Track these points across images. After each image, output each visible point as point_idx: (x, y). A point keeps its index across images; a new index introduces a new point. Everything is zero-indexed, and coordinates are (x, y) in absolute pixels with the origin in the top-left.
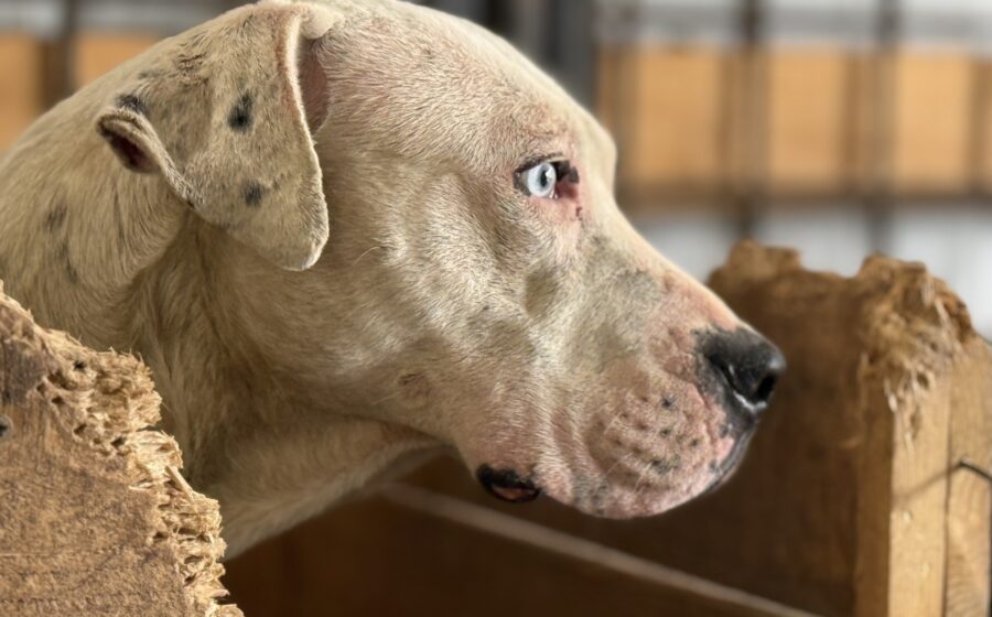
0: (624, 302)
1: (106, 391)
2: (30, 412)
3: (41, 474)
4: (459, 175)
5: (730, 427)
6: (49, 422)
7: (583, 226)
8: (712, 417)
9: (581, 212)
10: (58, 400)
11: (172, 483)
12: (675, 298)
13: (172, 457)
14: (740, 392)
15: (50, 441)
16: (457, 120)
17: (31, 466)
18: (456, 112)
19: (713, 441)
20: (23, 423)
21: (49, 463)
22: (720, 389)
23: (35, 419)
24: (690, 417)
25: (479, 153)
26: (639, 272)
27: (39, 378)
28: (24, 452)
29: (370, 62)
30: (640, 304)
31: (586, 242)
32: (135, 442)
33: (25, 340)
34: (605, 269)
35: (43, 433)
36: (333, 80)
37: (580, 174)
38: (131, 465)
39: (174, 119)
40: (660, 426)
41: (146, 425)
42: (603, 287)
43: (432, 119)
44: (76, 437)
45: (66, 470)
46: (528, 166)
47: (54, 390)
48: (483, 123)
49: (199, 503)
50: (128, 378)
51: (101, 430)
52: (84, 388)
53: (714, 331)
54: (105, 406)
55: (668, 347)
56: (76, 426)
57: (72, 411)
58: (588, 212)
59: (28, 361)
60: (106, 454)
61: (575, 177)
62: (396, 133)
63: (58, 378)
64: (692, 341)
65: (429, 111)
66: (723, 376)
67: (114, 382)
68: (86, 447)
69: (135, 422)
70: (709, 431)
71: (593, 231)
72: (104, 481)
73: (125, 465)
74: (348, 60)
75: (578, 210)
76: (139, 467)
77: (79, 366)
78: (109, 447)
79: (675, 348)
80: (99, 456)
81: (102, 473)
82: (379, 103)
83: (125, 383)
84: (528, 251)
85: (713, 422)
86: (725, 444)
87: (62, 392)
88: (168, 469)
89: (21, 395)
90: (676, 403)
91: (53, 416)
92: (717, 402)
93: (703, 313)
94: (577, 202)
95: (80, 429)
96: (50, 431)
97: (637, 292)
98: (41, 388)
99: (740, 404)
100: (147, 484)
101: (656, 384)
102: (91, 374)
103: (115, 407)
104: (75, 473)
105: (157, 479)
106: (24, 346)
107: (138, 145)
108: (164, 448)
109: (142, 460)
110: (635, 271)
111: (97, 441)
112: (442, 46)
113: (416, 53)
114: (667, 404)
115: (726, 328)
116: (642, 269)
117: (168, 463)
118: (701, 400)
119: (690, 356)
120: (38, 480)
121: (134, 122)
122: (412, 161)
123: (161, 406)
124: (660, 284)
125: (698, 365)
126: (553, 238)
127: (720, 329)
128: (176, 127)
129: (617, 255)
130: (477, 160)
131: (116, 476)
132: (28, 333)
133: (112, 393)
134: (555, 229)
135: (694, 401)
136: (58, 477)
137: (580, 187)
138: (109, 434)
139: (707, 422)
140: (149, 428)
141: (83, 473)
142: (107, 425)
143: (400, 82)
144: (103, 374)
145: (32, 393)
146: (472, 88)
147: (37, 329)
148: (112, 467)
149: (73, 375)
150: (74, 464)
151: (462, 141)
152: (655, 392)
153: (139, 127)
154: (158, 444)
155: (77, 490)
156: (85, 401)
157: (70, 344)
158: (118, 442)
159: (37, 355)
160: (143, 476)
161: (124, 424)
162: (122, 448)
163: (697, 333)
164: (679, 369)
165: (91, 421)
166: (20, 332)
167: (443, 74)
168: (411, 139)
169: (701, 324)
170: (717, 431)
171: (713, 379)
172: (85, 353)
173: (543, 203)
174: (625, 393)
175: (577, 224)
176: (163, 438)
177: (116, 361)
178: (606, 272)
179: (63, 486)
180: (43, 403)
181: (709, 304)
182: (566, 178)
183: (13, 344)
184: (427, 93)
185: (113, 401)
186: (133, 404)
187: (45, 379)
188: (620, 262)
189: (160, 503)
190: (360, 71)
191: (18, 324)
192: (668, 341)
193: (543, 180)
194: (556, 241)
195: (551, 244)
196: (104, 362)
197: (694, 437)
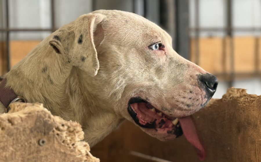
0: (179, 71)
1: (70, 132)
2: (51, 137)
3: (54, 154)
4: (136, 48)
5: (207, 96)
6: (55, 140)
7: (167, 56)
8: (203, 93)
9: (166, 53)
10: (58, 134)
11: (87, 155)
12: (191, 68)
13: (87, 148)
14: (210, 88)
15: (56, 145)
16: (134, 35)
17: (51, 151)
18: (134, 34)
19: (202, 99)
20: (49, 140)
21: (56, 150)
22: (204, 87)
23: (52, 140)
24: (196, 94)
25: (140, 43)
26: (181, 64)
27: (53, 129)
28: (49, 148)
29: (113, 25)
30: (182, 71)
31: (168, 59)
32: (78, 144)
33: (49, 119)
34: (173, 64)
35: (54, 143)
36: (105, 31)
37: (165, 46)
38: (77, 150)
39: (66, 41)
40: (189, 97)
41: (80, 140)
42: (173, 69)
43: (128, 36)
44: (63, 144)
45: (60, 152)
46: (152, 45)
47: (57, 132)
48: (141, 35)
49: (94, 160)
50: (75, 128)
51: (69, 142)
52: (64, 131)
53: (201, 74)
54: (69, 135)
55: (190, 80)
56: (62, 141)
57: (61, 137)
58: (168, 53)
59: (50, 125)
60: (70, 148)
61: (164, 46)
62: (120, 40)
63: (58, 129)
64: (196, 77)
65: (127, 34)
66: (205, 84)
67: (72, 129)
68: (65, 146)
69: (77, 139)
70: (201, 97)
71: (169, 57)
72: (70, 155)
73: (75, 150)
74: (107, 25)
75: (165, 53)
76: (79, 151)
77: (63, 125)
78: (71, 146)
79: (192, 79)
80: (68, 148)
81: (69, 153)
82: (116, 34)
83: (75, 129)
84: (153, 63)
85: (203, 95)
86: (205, 100)
87: (59, 132)
88: (86, 151)
89: (48, 133)
90: (193, 92)
91: (56, 138)
92: (204, 90)
93: (198, 71)
94: (165, 51)
95: (64, 142)
96: (56, 142)
97: (181, 69)
98: (53, 131)
99: (210, 91)
100: (81, 155)
101: (188, 88)
102: (66, 127)
103: (72, 135)
104: (63, 153)
105: (83, 154)
106: (49, 121)
107: (58, 48)
108: (85, 146)
109: (79, 149)
110: (180, 64)
111: (68, 144)
112: (129, 19)
113: (124, 22)
114: (191, 92)
115: (204, 74)
116: (182, 63)
117: (86, 150)
118: (200, 90)
119: (196, 81)
120: (53, 155)
121: (57, 42)
122: (124, 46)
123: (84, 135)
124: (186, 66)
125: (198, 82)
126: (159, 59)
127: (202, 74)
128: (67, 43)
129: (176, 61)
130: (140, 44)
131: (73, 153)
132: (50, 117)
133: (71, 132)
134: (160, 57)
135: (198, 91)
136: (58, 154)
137: (165, 48)
138: (71, 143)
139: (201, 95)
140: (81, 141)
141: (65, 153)
142: (70, 140)
143: (120, 29)
144: (69, 127)
145: (51, 133)
146: (137, 28)
147: (52, 116)
148: (72, 151)
149: (61, 128)
150: (62, 151)
151: (136, 40)
152: (188, 90)
153: (58, 44)
154: (83, 145)
155: (63, 157)
156: (64, 134)
157: (60, 120)
158: (73, 145)
159: (52, 123)
160: (80, 153)
161: (74, 140)
162: (74, 146)
163: (197, 75)
164: (194, 84)
165: (66, 139)
166: (47, 117)
167: (130, 26)
168: (124, 41)
169: (198, 73)
170: (203, 97)
171: (203, 85)
172: (64, 122)
173: (157, 51)
174: (180, 91)
175: (165, 56)
176: (85, 143)
177: (72, 124)
178: (173, 65)
179: (60, 156)
180: (54, 135)
181: (199, 69)
182: (161, 47)
183: (46, 120)
184: (127, 30)
185: (72, 134)
186: (77, 135)
187: (54, 129)
188: (176, 62)
189: (84, 160)
190: (111, 27)
191: (47, 115)
192: (190, 78)
193: (156, 47)
194: (160, 60)
195: (159, 61)
196: (69, 124)
197: (198, 99)
